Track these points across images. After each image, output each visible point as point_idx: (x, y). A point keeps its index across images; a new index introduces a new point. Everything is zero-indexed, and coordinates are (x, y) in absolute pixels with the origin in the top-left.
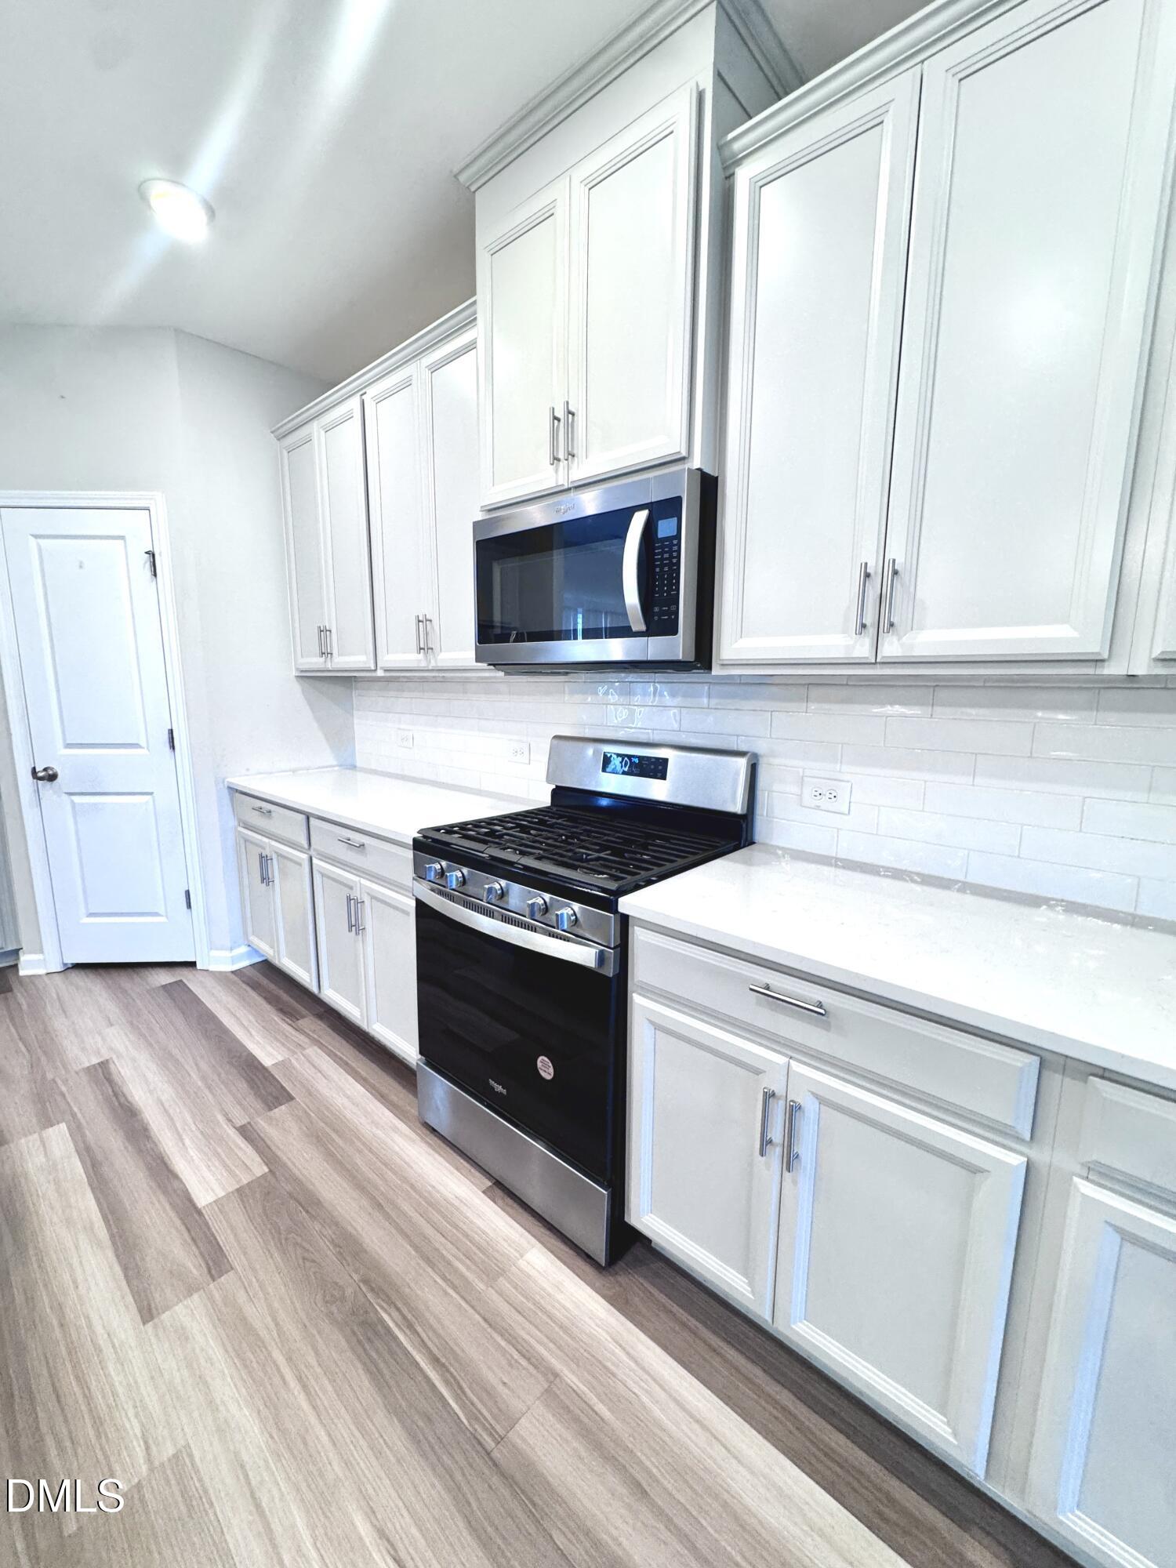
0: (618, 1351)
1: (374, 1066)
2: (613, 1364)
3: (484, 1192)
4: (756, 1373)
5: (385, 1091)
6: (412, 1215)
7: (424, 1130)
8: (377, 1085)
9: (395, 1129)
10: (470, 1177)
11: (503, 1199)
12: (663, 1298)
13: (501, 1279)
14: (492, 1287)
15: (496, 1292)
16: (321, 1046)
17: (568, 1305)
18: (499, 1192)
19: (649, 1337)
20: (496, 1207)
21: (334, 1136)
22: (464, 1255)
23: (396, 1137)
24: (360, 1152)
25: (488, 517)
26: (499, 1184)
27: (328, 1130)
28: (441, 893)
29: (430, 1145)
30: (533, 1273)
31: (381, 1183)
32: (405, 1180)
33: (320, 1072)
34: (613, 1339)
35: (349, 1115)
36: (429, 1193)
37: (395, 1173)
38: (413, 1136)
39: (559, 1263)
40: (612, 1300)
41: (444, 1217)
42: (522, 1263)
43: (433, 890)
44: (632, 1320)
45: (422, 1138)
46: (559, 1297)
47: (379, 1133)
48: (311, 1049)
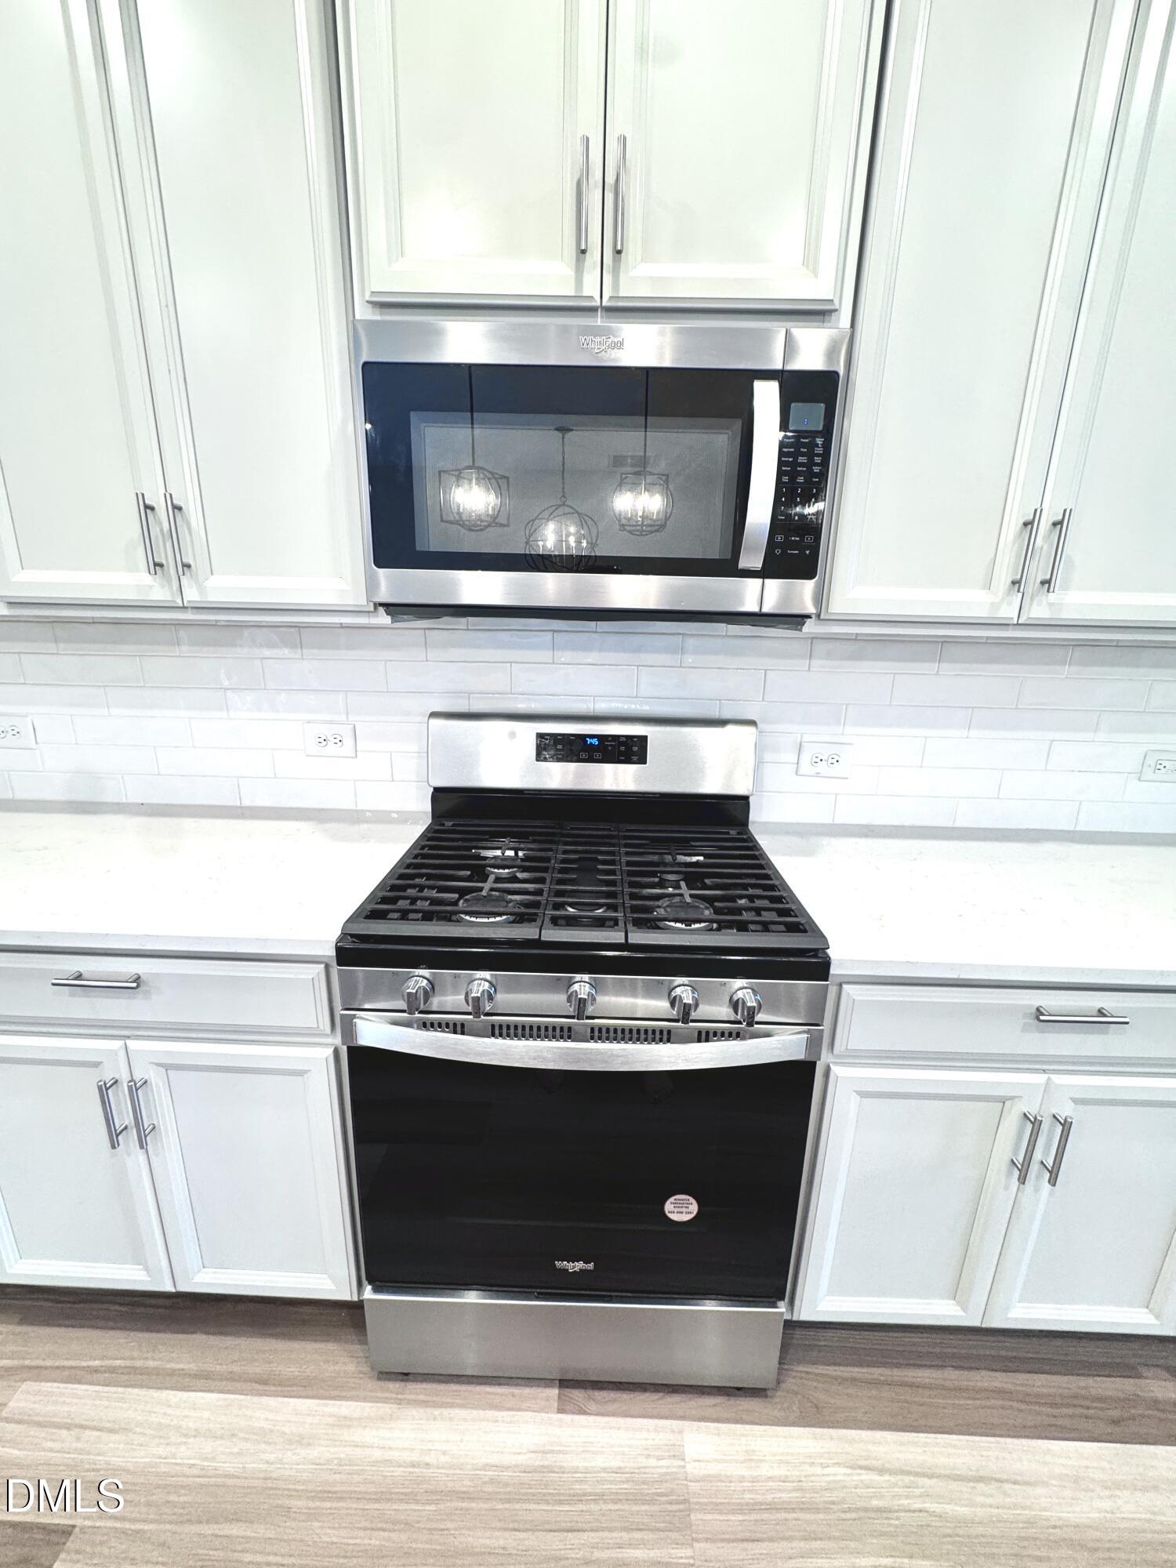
0: (866, 1477)
1: (200, 1338)
2: (875, 1496)
3: (561, 1411)
4: (952, 1376)
5: (257, 1369)
6: (502, 1543)
7: (391, 1385)
8: (236, 1368)
9: (345, 1422)
10: (525, 1405)
11: (590, 1398)
12: (831, 1370)
13: (693, 1517)
14: (697, 1540)
15: (707, 1540)
16: (38, 1373)
17: (782, 1471)
18: (577, 1394)
19: (869, 1428)
20: (591, 1418)
21: (234, 1530)
22: (625, 1529)
23: (357, 1435)
24: (312, 1515)
25: (378, 318)
26: (565, 1383)
27: (208, 1529)
28: (424, 1025)
29: (425, 1404)
30: (713, 1469)
31: (404, 1537)
32: (437, 1495)
33: (83, 1427)
34: (851, 1467)
35: (229, 1466)
36: (492, 1481)
37: (410, 1497)
38: (386, 1409)
39: (724, 1427)
40: (803, 1421)
41: (543, 1499)
42: (693, 1469)
43: (395, 1023)
44: (845, 1425)
45: (399, 1402)
46: (765, 1471)
47: (315, 1453)
48: (18, 1395)
